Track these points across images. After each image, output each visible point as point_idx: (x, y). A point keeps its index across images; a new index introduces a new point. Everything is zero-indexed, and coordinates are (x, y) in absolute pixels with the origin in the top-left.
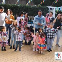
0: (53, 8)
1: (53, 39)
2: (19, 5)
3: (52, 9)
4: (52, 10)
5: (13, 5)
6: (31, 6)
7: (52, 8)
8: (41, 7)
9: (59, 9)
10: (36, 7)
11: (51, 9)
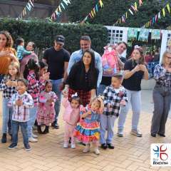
0: (122, 32)
2: (27, 21)
3: (119, 34)
4: (117, 35)
5: (10, 19)
6: (62, 24)
7: (118, 32)
8: (89, 28)
10: (74, 26)
11: (116, 33)
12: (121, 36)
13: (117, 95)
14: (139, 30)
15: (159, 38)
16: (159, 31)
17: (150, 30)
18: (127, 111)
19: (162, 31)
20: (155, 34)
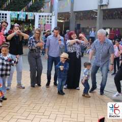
0: (6, 14)
1: (8, 77)
3: (4, 16)
7: (3, 14)
9: (18, 15)
11: (1, 16)
12: (6, 17)
13: (7, 61)
14: (18, 13)
15: (33, 18)
16: (33, 13)
17: (27, 13)
18: (13, 72)
19: (35, 13)
20: (30, 15)
